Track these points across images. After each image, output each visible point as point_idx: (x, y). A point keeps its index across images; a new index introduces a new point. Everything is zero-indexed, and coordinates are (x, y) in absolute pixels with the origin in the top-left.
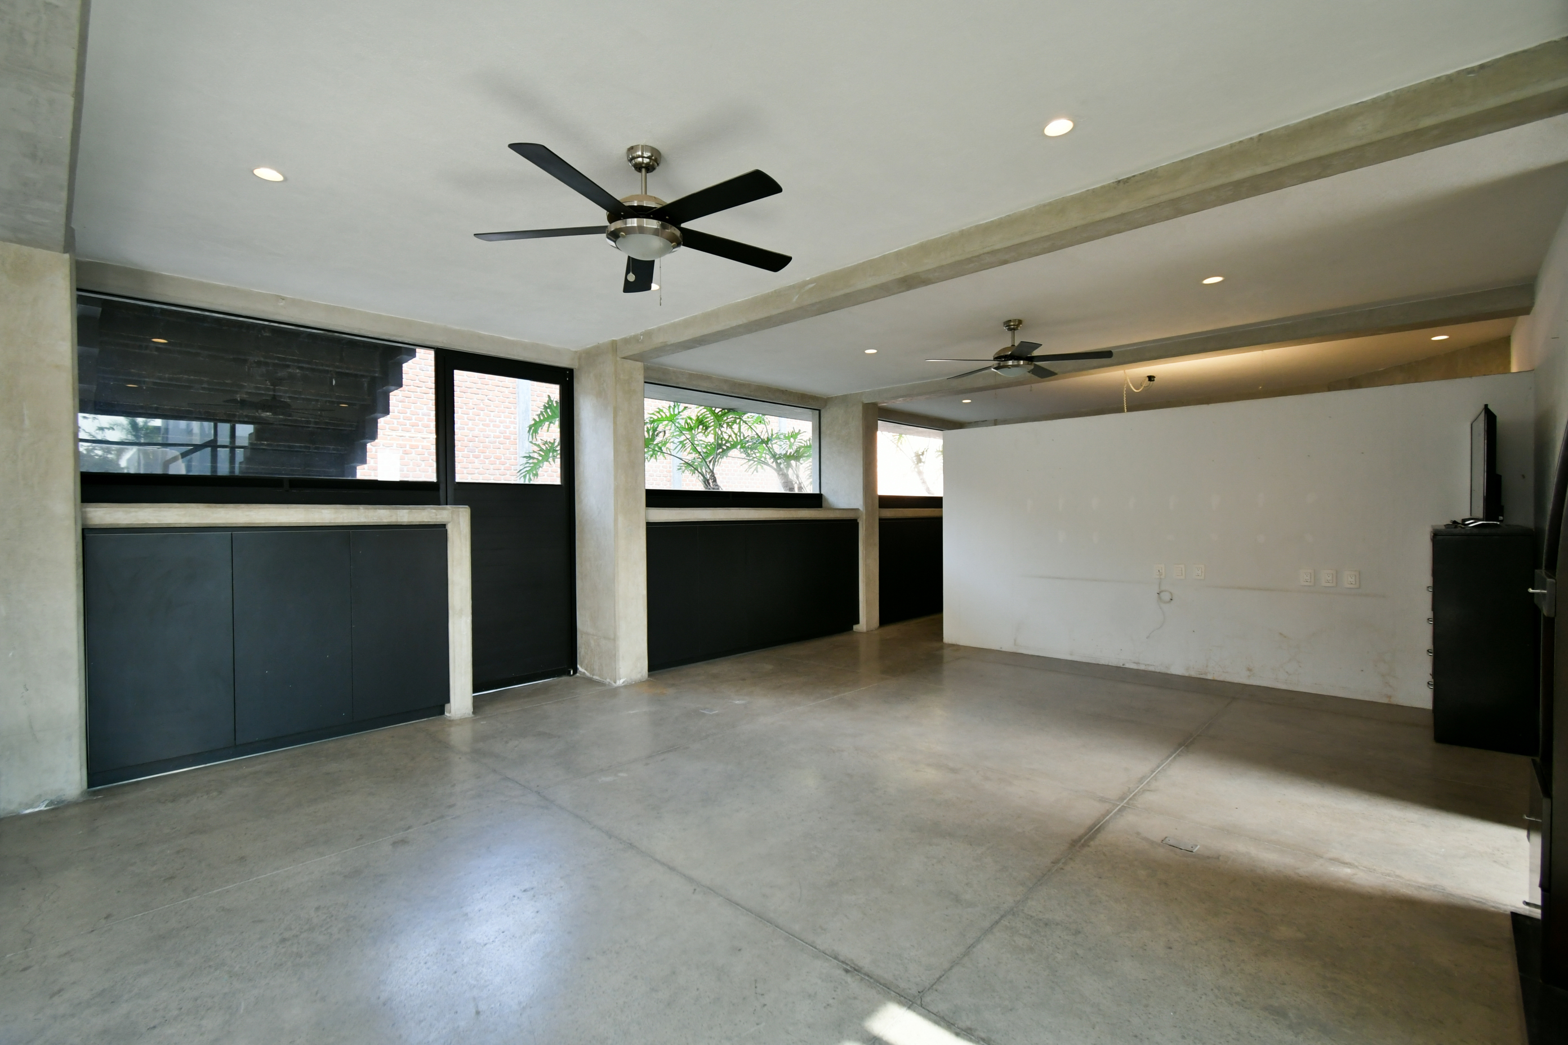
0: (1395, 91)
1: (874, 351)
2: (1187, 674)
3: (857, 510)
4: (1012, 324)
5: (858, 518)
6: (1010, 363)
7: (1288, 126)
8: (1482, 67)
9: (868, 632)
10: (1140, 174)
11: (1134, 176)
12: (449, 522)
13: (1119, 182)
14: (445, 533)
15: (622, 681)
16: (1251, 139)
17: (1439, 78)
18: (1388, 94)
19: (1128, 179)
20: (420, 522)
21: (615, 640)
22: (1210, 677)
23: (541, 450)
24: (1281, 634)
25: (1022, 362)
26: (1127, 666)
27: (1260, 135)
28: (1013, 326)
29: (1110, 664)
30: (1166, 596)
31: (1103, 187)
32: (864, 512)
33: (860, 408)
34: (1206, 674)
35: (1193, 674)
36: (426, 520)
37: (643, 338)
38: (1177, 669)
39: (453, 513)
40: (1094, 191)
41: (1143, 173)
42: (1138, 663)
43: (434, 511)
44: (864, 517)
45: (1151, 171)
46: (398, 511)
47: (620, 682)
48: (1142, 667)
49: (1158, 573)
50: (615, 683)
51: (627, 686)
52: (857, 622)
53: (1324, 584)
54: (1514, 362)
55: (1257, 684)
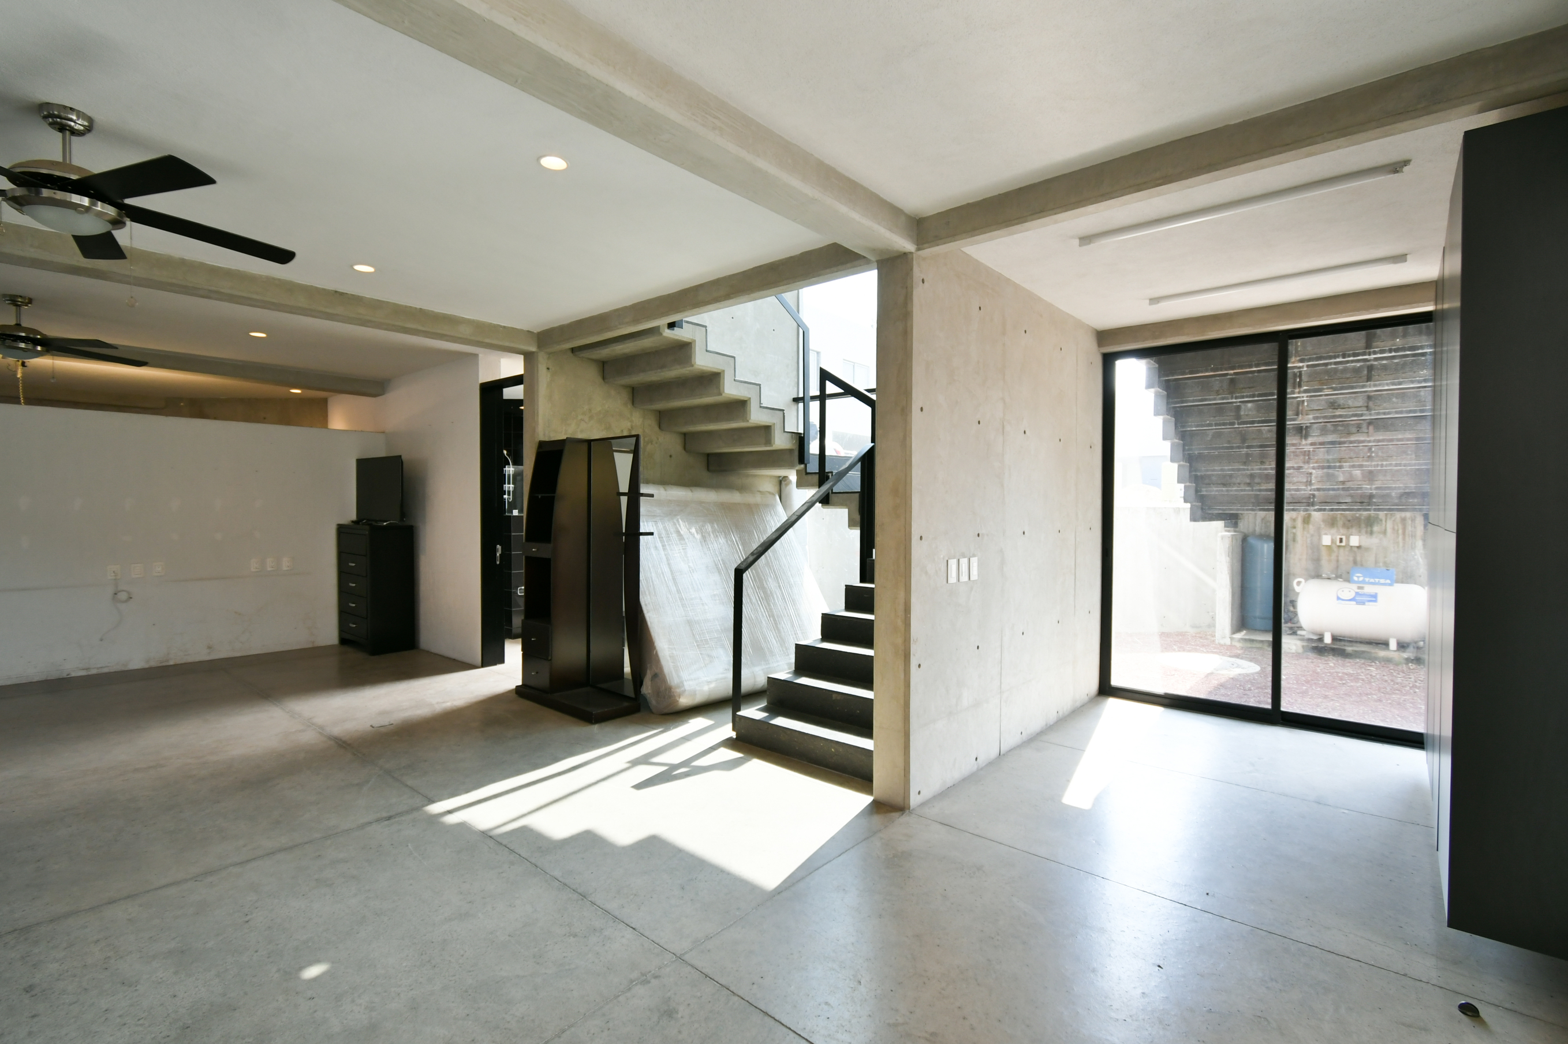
0: (477, 320)
2: (147, 666)
4: (20, 300)
6: (23, 345)
10: (352, 294)
11: (347, 294)
13: (336, 292)
18: (474, 320)
22: (171, 663)
24: (236, 613)
25: (39, 348)
26: (73, 674)
27: (421, 309)
28: (17, 301)
30: (123, 596)
31: (324, 290)
34: (167, 661)
35: (153, 664)
38: (137, 663)
42: (87, 669)
48: (94, 672)
49: (113, 574)
53: (269, 569)
54: (338, 422)
55: (217, 658)
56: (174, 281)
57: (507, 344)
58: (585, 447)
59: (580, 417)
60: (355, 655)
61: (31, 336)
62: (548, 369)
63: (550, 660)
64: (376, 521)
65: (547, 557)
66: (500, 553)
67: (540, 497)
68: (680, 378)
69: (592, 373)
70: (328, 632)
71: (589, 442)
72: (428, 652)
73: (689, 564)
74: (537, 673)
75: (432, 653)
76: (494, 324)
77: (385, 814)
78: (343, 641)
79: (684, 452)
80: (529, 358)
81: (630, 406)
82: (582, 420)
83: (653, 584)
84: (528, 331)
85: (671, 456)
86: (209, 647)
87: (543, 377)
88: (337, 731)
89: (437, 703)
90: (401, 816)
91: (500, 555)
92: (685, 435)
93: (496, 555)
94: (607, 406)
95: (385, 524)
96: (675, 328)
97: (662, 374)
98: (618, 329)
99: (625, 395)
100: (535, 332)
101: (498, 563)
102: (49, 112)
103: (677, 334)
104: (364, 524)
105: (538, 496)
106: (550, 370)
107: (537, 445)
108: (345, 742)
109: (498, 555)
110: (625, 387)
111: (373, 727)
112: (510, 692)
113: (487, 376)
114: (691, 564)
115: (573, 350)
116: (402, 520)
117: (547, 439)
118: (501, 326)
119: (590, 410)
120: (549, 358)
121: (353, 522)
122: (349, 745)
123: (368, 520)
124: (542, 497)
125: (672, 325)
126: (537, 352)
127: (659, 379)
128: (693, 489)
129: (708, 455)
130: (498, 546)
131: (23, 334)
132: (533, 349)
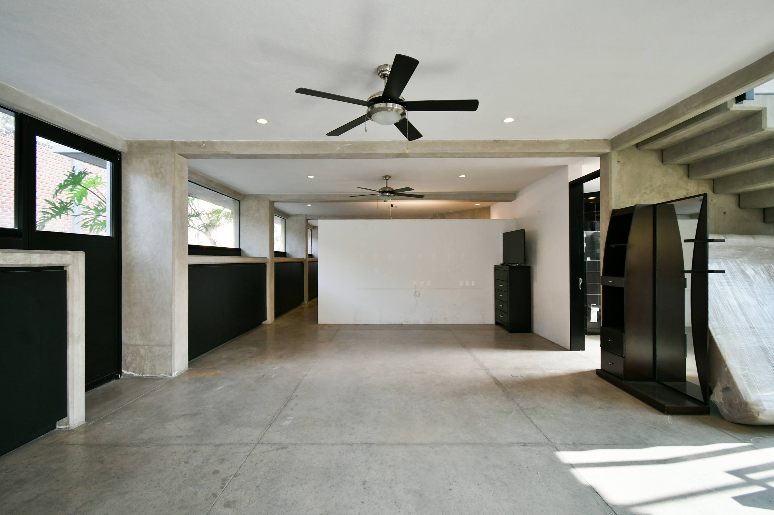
0: (570, 140)
1: (312, 177)
2: (425, 324)
3: (265, 258)
4: (387, 177)
5: (266, 262)
6: (388, 194)
7: (545, 140)
8: (588, 140)
9: (272, 324)
10: (502, 141)
11: (500, 141)
12: (69, 265)
13: (495, 141)
14: (65, 272)
15: (176, 373)
16: (535, 140)
17: (579, 140)
19: (498, 141)
20: (49, 264)
21: (171, 345)
22: (432, 323)
23: (56, 207)
24: (454, 304)
25: (392, 195)
26: (403, 324)
27: (538, 140)
28: (386, 178)
29: (396, 324)
30: (417, 294)
31: (489, 141)
32: (270, 259)
33: (268, 203)
34: (431, 322)
35: (427, 323)
36: (54, 263)
37: (205, 145)
38: (422, 322)
39: (73, 257)
40: (486, 141)
41: (503, 141)
42: (407, 322)
43: (60, 255)
44: (270, 262)
45: (506, 141)
46: (32, 254)
47: (175, 374)
48: (409, 323)
49: (415, 285)
50: (171, 375)
51: (179, 376)
52: (265, 319)
53: (467, 286)
54: (495, 215)
55: (448, 324)
56: (430, 152)
57: (590, 151)
58: (651, 210)
59: (643, 191)
60: (503, 332)
61: (390, 190)
62: (619, 162)
63: (624, 357)
64: (512, 264)
65: (622, 287)
66: (582, 282)
67: (613, 246)
68: (743, 146)
69: (653, 159)
70: (490, 319)
71: (654, 206)
72: (538, 335)
73: (757, 299)
74: (613, 364)
75: (540, 336)
76: (582, 140)
77: (522, 441)
78: (497, 323)
79: (738, 209)
80: (604, 158)
81: (685, 178)
82: (645, 193)
83: (721, 313)
84: (604, 140)
85: (725, 213)
86: (445, 319)
87: (615, 167)
88: (495, 373)
89: (546, 369)
90: (532, 446)
91: (582, 284)
92: (739, 195)
93: (579, 284)
94: (665, 181)
95: (516, 265)
96: (744, 101)
97: (724, 145)
98: (686, 114)
99: (681, 171)
100: (609, 139)
101: (580, 289)
102: (380, 71)
103: (747, 105)
104: (506, 265)
105: (612, 246)
106: (620, 162)
107: (611, 212)
108: (498, 382)
109: (580, 284)
110: (680, 165)
111: (512, 376)
112: (592, 371)
113: (573, 177)
114: (759, 299)
115: (637, 145)
116: (524, 263)
117: (618, 208)
118: (586, 140)
119: (651, 185)
120: (619, 155)
121: (501, 264)
122: (501, 384)
123: (508, 263)
124: (615, 246)
125: (740, 99)
126: (610, 152)
127: (718, 151)
128: (755, 236)
129: (764, 210)
130: (581, 279)
131: (388, 190)
132: (608, 150)
